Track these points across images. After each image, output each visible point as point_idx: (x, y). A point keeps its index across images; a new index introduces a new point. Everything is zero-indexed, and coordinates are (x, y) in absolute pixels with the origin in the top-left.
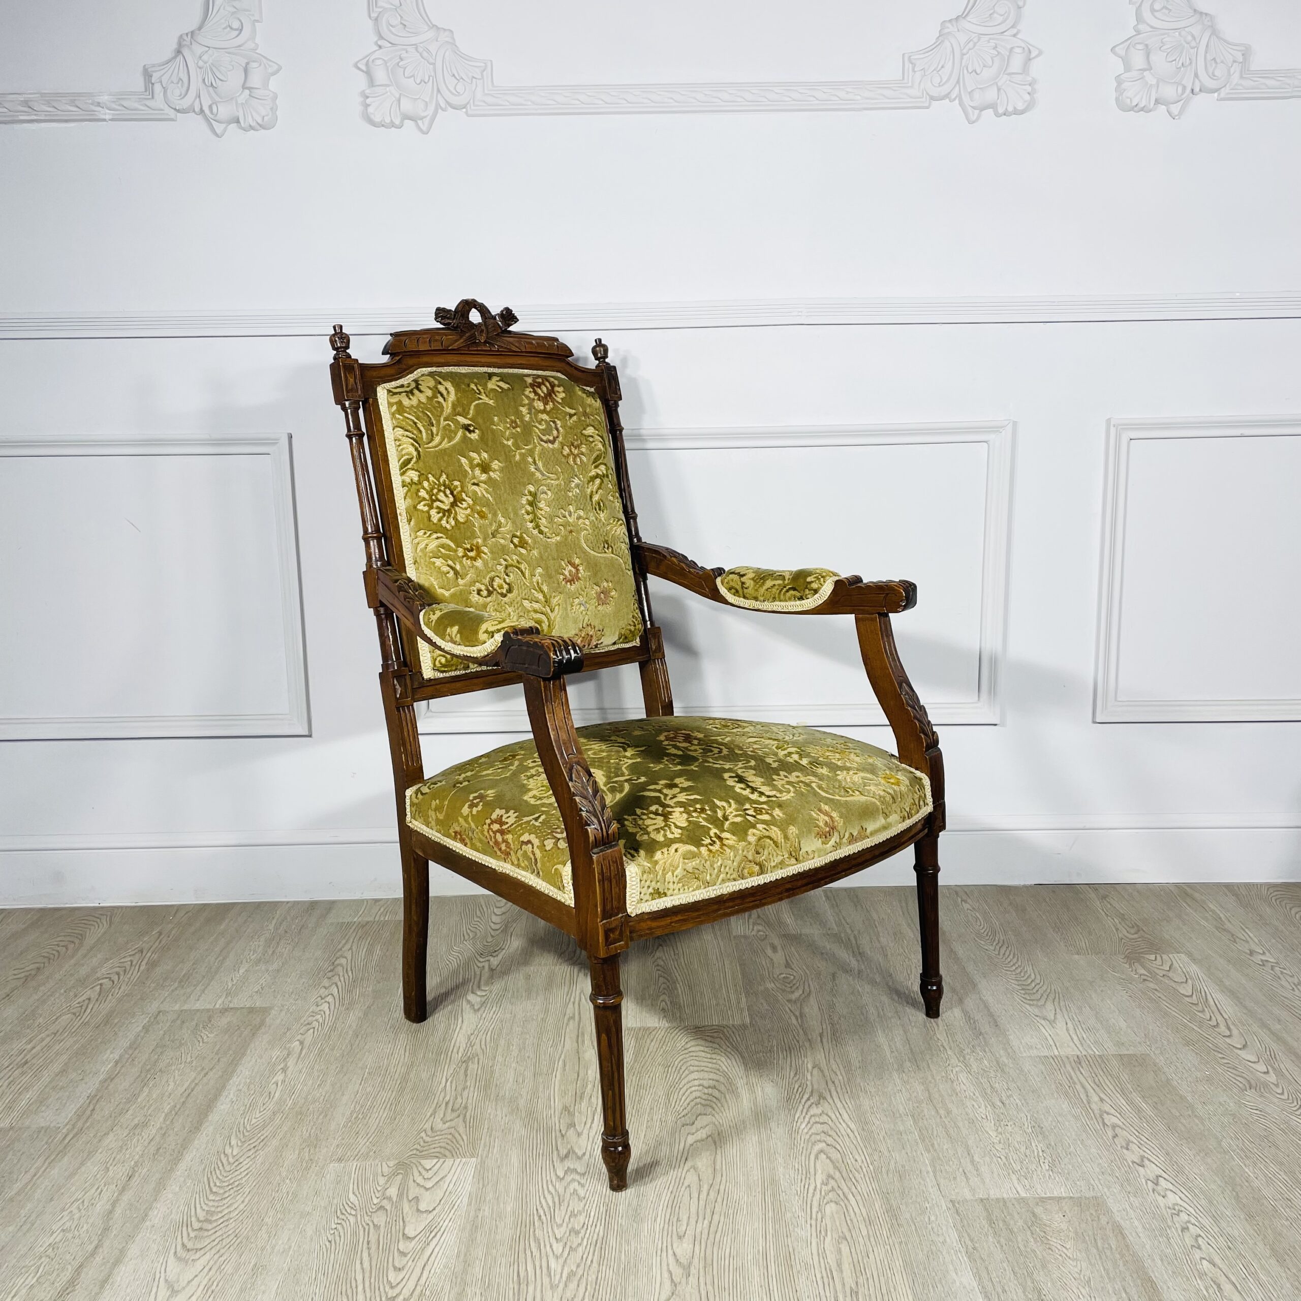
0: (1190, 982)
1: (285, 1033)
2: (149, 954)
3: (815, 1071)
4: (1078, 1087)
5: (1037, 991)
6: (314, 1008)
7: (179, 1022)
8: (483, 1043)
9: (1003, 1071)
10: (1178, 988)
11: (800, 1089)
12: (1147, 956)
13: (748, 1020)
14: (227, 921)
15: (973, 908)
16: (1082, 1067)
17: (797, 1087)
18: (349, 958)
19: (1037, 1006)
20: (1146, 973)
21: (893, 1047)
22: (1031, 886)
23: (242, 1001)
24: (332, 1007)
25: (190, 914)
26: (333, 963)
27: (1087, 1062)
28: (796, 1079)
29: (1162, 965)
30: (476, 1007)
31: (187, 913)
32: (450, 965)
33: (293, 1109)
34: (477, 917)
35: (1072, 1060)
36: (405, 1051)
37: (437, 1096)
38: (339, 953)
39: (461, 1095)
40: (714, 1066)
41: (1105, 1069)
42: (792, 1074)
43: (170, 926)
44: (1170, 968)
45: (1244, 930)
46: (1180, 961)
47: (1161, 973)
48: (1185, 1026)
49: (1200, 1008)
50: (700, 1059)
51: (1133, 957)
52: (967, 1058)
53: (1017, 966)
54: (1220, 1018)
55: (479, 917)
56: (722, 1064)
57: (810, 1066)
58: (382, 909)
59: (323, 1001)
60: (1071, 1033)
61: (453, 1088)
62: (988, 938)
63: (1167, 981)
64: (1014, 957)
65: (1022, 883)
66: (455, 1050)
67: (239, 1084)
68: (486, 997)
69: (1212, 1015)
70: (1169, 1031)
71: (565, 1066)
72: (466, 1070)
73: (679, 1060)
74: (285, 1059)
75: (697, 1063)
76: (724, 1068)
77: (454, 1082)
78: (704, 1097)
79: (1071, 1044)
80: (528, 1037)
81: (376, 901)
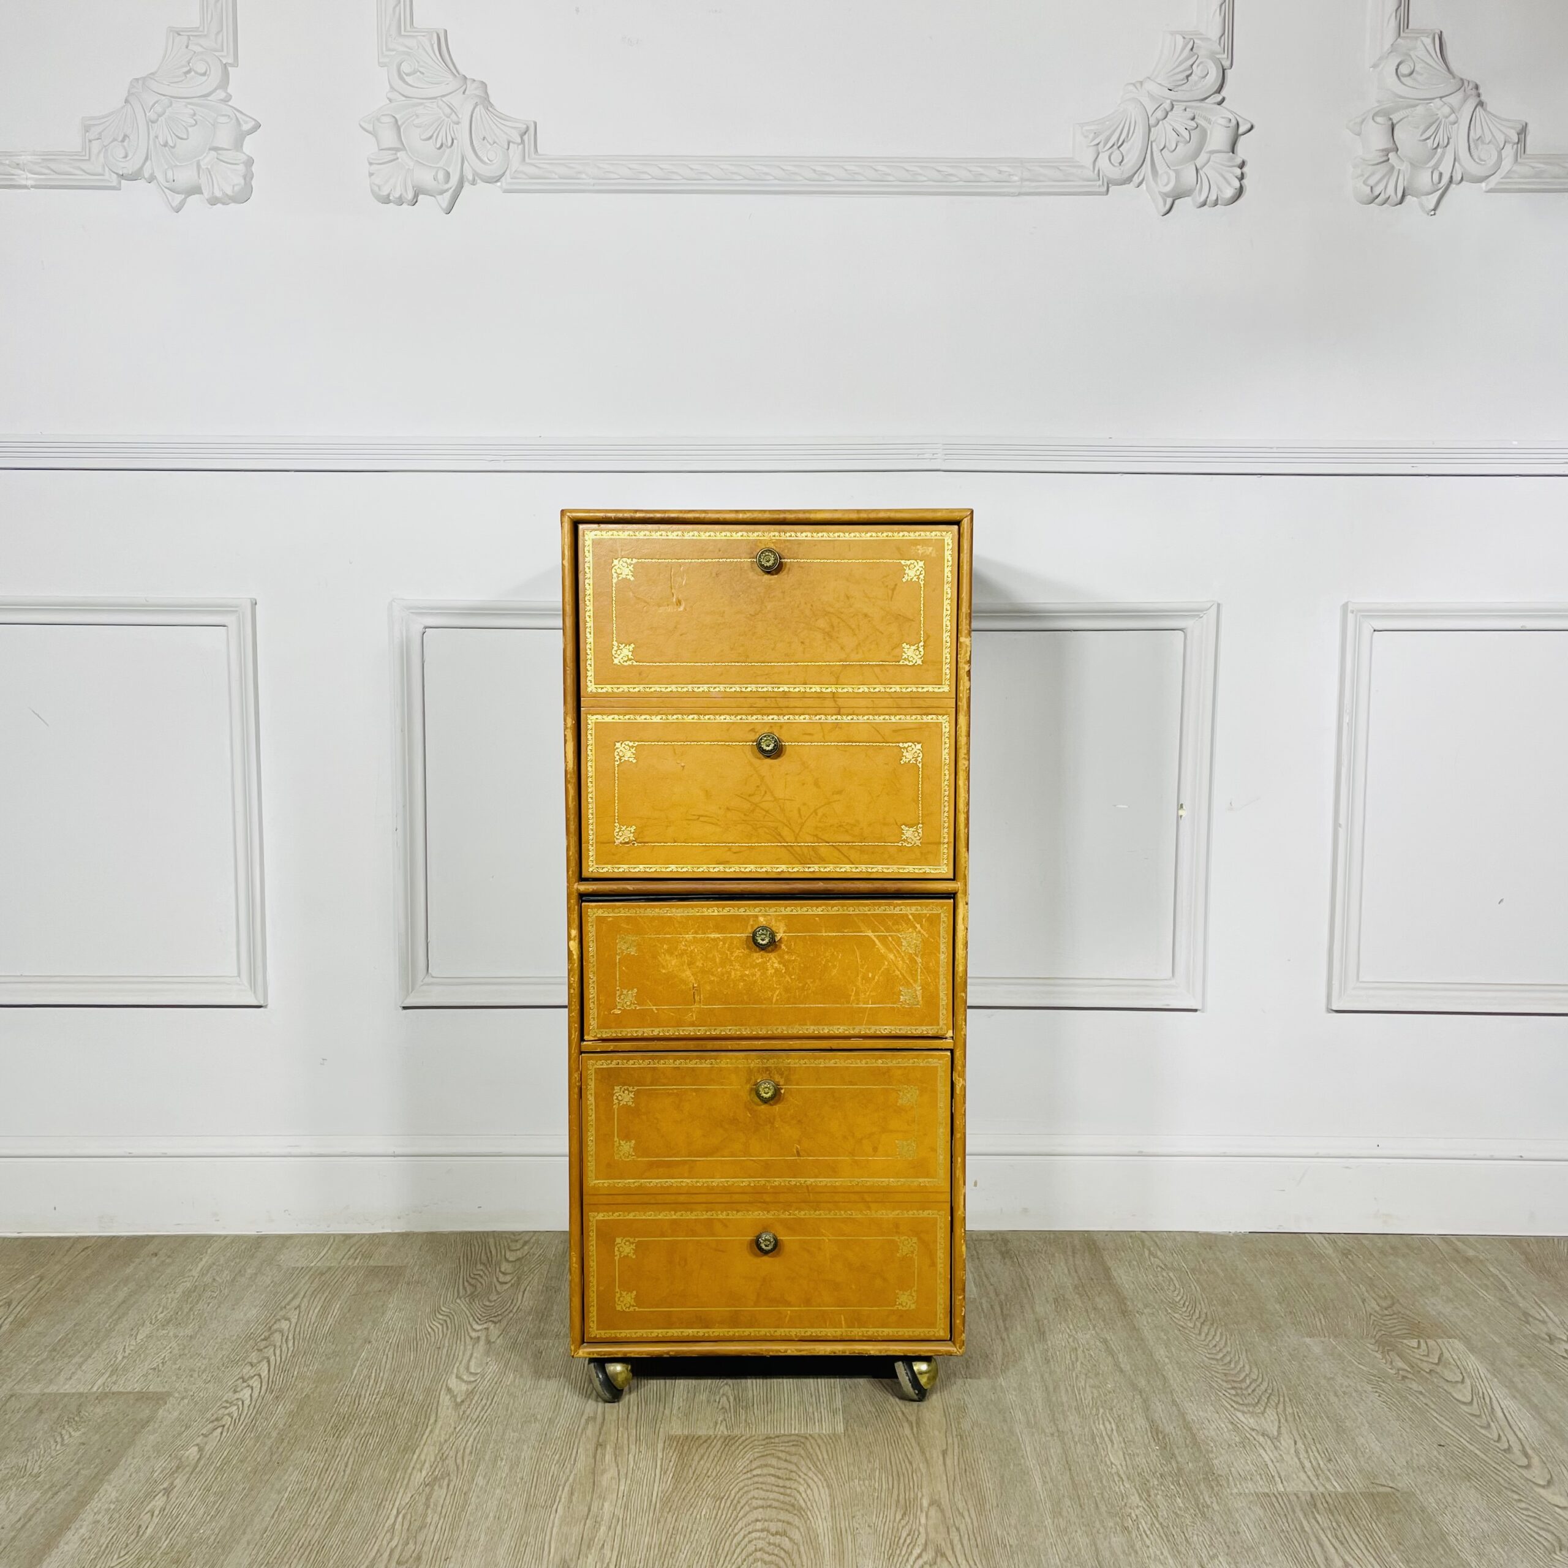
0: (1468, 1381)
1: (180, 1434)
2: (19, 1308)
3: (933, 1512)
4: (1314, 1544)
5: (1253, 1391)
6: (230, 1396)
7: (35, 1411)
8: (460, 1455)
9: (1203, 1514)
10: (1451, 1390)
11: (910, 1537)
12: (1405, 1341)
13: (840, 1428)
14: (137, 1261)
15: (1165, 1265)
16: (1318, 1513)
17: (904, 1535)
18: (294, 1321)
19: (1252, 1413)
20: (1407, 1368)
21: (1047, 1474)
22: (1244, 1234)
23: (133, 1382)
24: (255, 1395)
25: (89, 1251)
26: (270, 1328)
27: (1326, 1505)
28: (903, 1522)
29: (1428, 1356)
30: (459, 1400)
31: (87, 1248)
32: (432, 1333)
33: (167, 1554)
34: (481, 1263)
35: (1303, 1499)
36: (346, 1466)
37: (380, 1538)
38: (282, 1313)
39: (415, 1537)
40: (787, 1499)
41: (1351, 1517)
42: (899, 1517)
43: (58, 1267)
44: (1439, 1359)
45: (1539, 1305)
46: (1453, 1350)
47: (1426, 1367)
48: (1464, 1449)
49: (1484, 1422)
50: (769, 1487)
51: (1387, 1345)
52: (1152, 1494)
53: (1225, 1351)
54: (1512, 1438)
55: (484, 1264)
56: (798, 1496)
57: (925, 1503)
58: (352, 1250)
59: (245, 1384)
60: (1301, 1457)
61: (406, 1526)
62: (1184, 1309)
63: (1435, 1380)
64: (1221, 1339)
65: (1233, 1231)
66: (418, 1466)
67: (98, 1513)
68: (474, 1385)
69: (1501, 1434)
70: (1442, 1458)
71: (572, 1494)
72: (428, 1499)
73: (736, 1489)
74: (173, 1473)
75: (762, 1494)
76: (801, 1502)
77: (409, 1516)
78: (770, 1549)
79: (1303, 1477)
80: (525, 1447)
81: (348, 1237)
